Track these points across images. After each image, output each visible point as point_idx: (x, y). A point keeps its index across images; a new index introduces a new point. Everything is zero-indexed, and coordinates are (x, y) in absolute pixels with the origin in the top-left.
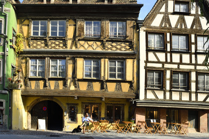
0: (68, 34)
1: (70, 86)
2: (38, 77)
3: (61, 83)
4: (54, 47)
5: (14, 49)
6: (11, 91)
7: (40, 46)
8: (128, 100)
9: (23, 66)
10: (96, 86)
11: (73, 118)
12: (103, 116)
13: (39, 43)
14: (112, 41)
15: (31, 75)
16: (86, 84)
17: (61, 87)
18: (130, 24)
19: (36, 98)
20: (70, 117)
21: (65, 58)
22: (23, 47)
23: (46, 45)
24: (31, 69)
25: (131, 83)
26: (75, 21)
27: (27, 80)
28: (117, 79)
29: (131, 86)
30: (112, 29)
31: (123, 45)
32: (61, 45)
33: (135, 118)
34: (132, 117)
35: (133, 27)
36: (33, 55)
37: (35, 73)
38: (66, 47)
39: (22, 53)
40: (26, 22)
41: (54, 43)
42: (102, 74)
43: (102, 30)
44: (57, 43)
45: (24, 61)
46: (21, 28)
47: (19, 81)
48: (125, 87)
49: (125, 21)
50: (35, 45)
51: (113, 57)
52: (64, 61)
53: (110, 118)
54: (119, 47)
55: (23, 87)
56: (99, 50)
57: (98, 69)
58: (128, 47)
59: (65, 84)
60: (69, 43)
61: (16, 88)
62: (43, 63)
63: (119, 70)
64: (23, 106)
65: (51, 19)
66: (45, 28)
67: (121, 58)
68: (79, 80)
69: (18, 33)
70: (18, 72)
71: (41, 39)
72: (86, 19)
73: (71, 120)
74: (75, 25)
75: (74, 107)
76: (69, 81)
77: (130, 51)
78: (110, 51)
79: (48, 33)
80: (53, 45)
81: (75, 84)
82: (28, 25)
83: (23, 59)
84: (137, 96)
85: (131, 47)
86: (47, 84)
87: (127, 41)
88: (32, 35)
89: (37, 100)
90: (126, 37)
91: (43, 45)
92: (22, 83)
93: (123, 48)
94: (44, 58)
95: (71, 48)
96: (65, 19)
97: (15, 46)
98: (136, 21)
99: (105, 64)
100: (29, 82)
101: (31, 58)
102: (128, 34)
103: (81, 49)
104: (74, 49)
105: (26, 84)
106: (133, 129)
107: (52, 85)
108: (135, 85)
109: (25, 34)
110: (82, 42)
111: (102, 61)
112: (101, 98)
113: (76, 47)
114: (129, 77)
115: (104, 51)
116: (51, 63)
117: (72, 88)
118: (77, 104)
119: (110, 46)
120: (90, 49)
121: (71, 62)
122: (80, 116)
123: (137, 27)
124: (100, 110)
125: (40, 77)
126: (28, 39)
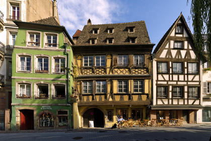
0: (107, 64)
1: (109, 98)
2: (88, 93)
3: (103, 97)
5: (73, 76)
6: (72, 104)
7: (89, 73)
8: (145, 106)
9: (79, 86)
10: (126, 98)
11: (111, 119)
12: (129, 116)
13: (88, 71)
14: (136, 68)
15: (83, 93)
16: (119, 96)
17: (103, 99)
18: (147, 56)
19: (86, 107)
20: (108, 118)
21: (105, 80)
22: (78, 74)
23: (93, 72)
24: (83, 89)
25: (147, 95)
26: (112, 55)
27: (81, 95)
28: (139, 93)
29: (148, 97)
30: (135, 60)
31: (142, 70)
32: (103, 72)
33: (150, 117)
34: (148, 116)
35: (149, 58)
36: (85, 79)
37: (86, 91)
38: (106, 73)
39: (77, 78)
40: (80, 57)
41: (98, 71)
42: (130, 90)
43: (129, 61)
44: (100, 71)
45: (79, 83)
46: (76, 61)
47: (76, 97)
48: (144, 98)
49: (144, 55)
50: (86, 72)
51: (136, 79)
52: (105, 82)
53: (134, 117)
54: (139, 72)
55: (79, 101)
56: (127, 74)
57: (127, 87)
58: (145, 72)
59: (106, 97)
60: (108, 70)
61: (75, 102)
62: (91, 84)
63: (140, 87)
64: (78, 113)
65: (96, 55)
66: (92, 61)
67: (141, 79)
68: (115, 94)
69: (74, 65)
70: (75, 90)
71: (90, 68)
72: (119, 54)
73: (110, 120)
74: (112, 58)
75: (111, 112)
76: (108, 95)
77: (147, 74)
78: (134, 74)
79: (94, 64)
80: (98, 72)
81: (112, 97)
82: (81, 59)
83: (78, 82)
84: (152, 103)
85: (148, 71)
86: (94, 98)
87: (145, 68)
88: (84, 66)
89: (87, 108)
90: (144, 65)
91: (91, 72)
92: (78, 98)
93: (142, 72)
94: (92, 81)
95: (109, 73)
96: (105, 54)
97: (73, 74)
98: (151, 54)
99: (131, 83)
100: (82, 98)
101: (83, 81)
102: (145, 63)
103: (116, 74)
104: (111, 74)
105: (80, 99)
106: (149, 124)
107: (97, 98)
108: (150, 96)
109: (79, 65)
110: (116, 70)
111: (129, 81)
112: (129, 106)
113: (113, 73)
114: (146, 91)
115: (130, 75)
116: (97, 84)
117: (111, 100)
118: (113, 110)
119: (134, 72)
120: (122, 74)
121: (109, 82)
122: (115, 117)
123: (151, 59)
124: (128, 112)
125: (90, 93)
126: (81, 68)
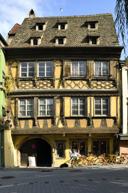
0: (55, 74)
1: (58, 124)
2: (27, 116)
3: (49, 121)
4: (42, 87)
5: (4, 91)
6: (2, 132)
7: (28, 87)
8: (112, 135)
9: (13, 106)
10: (83, 123)
11: (62, 154)
12: (90, 150)
13: (27, 84)
14: (97, 80)
15: (20, 115)
16: (74, 121)
17: (50, 125)
18: (113, 64)
19: (24, 137)
20: (58, 153)
21: (52, 97)
22: (13, 88)
23: (35, 85)
24: (20, 109)
25: (115, 118)
26: (62, 61)
27: (16, 119)
28: (103, 115)
29: (115, 122)
30: (97, 68)
31: (107, 83)
32: (49, 85)
33: (119, 151)
34: (116, 150)
35: (116, 66)
36: (22, 96)
37: (24, 113)
38: (54, 87)
39: (11, 94)
40: (15, 64)
41: (42, 83)
42: (89, 112)
43: (87, 69)
44: (45, 83)
45: (13, 101)
46: (10, 70)
47: (9, 121)
48: (110, 123)
49: (109, 61)
50: (23, 86)
51: (98, 95)
52: (52, 100)
53: (96, 152)
54: (103, 85)
55: (13, 127)
56: (85, 88)
57: (84, 107)
58: (112, 86)
59: (53, 122)
60: (57, 83)
61: (7, 128)
62: (32, 102)
63: (104, 107)
64: (12, 145)
65: (38, 61)
66: (32, 70)
67: (106, 96)
68: (67, 118)
69: (7, 75)
70: (8, 112)
71: (29, 80)
72: (72, 60)
73: (60, 156)
74: (62, 66)
75: (62, 144)
76: (57, 119)
77: (114, 89)
78: (95, 89)
79: (36, 74)
80: (41, 85)
81: (63, 122)
82: (17, 67)
83: (12, 99)
84: (121, 131)
85: (115, 85)
86: (36, 123)
87: (111, 80)
88: (20, 76)
89: (26, 138)
90: (110, 76)
91: (31, 85)
92: (12, 123)
93: (107, 87)
94: (33, 98)
95: (59, 87)
96: (53, 60)
97: (5, 88)
98: (119, 61)
99: (91, 102)
100: (18, 123)
101: (19, 98)
102: (112, 73)
103: (68, 88)
104: (61, 88)
105: (15, 124)
106: (117, 161)
107: (41, 123)
108: (118, 120)
109: (14, 76)
110: (69, 82)
111: (88, 99)
112: (88, 134)
113: (64, 87)
114: (113, 114)
115: (90, 89)
116: (40, 102)
117: (61, 126)
118: (65, 141)
119: (95, 85)
120: (77, 88)
121: (59, 100)
122: (68, 152)
123: (119, 67)
124: (87, 145)
125: (30, 117)
126: (17, 80)
